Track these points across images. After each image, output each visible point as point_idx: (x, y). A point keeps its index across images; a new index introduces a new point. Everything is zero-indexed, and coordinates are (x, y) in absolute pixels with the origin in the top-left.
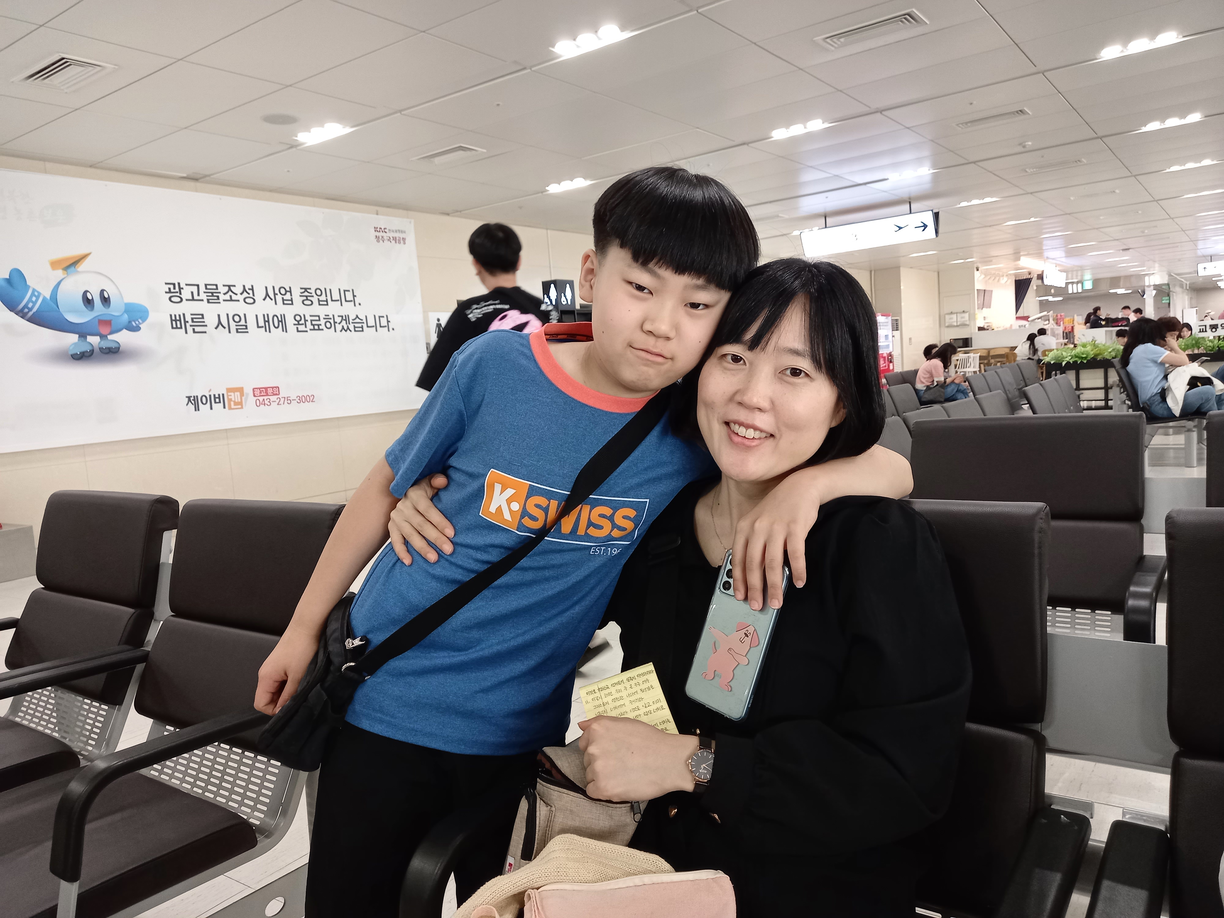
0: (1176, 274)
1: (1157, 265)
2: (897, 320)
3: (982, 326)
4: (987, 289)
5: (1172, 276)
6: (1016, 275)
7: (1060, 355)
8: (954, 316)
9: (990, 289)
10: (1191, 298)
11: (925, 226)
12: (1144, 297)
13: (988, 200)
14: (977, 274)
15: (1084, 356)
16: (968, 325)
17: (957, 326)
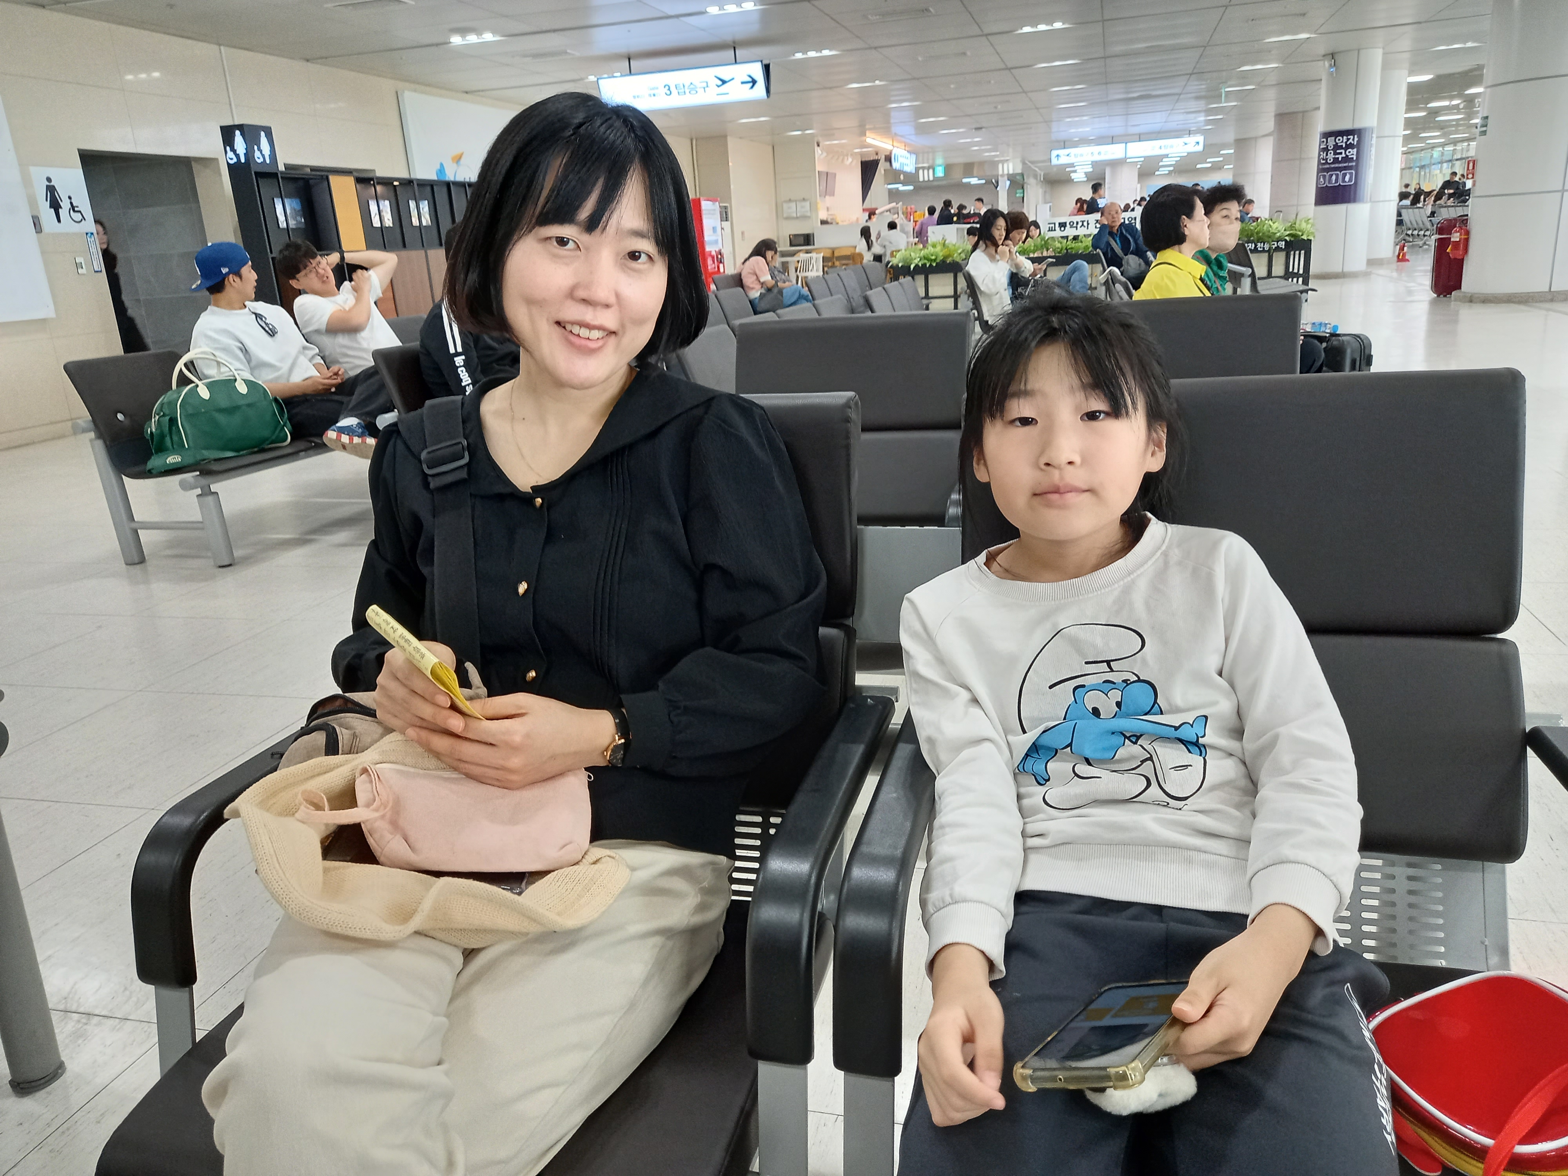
0: (1030, 162)
1: (1011, 150)
2: (726, 208)
3: (825, 219)
4: (830, 171)
5: (1026, 164)
6: (862, 154)
7: (909, 255)
8: (793, 205)
9: (834, 171)
10: (1045, 192)
11: (754, 82)
12: (998, 189)
13: (826, 52)
14: (818, 151)
15: (933, 257)
16: (809, 217)
17: (797, 218)
